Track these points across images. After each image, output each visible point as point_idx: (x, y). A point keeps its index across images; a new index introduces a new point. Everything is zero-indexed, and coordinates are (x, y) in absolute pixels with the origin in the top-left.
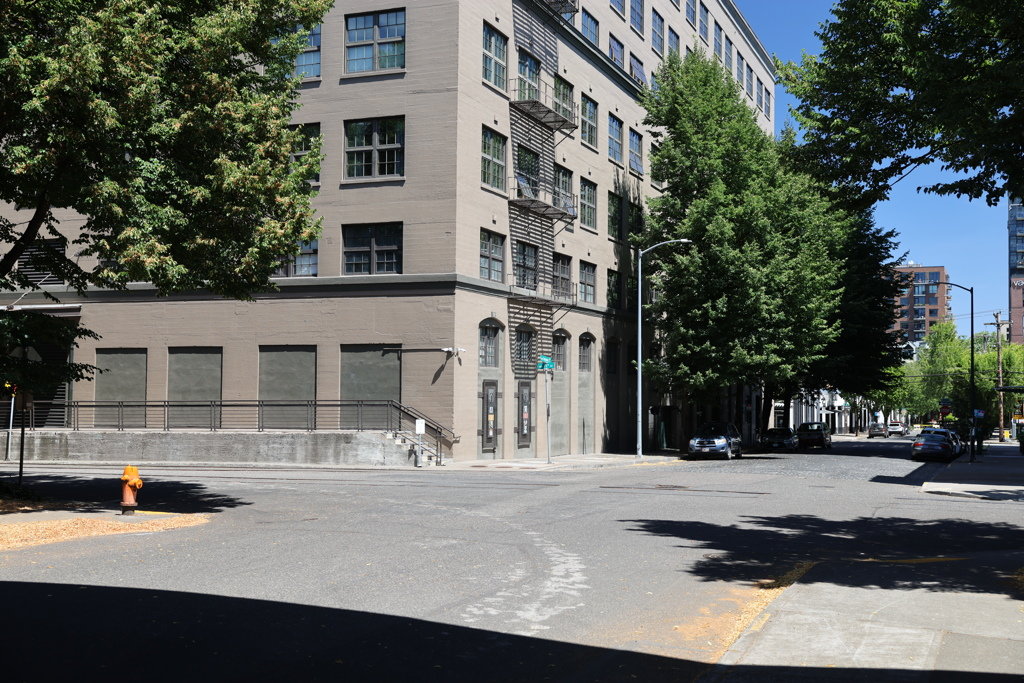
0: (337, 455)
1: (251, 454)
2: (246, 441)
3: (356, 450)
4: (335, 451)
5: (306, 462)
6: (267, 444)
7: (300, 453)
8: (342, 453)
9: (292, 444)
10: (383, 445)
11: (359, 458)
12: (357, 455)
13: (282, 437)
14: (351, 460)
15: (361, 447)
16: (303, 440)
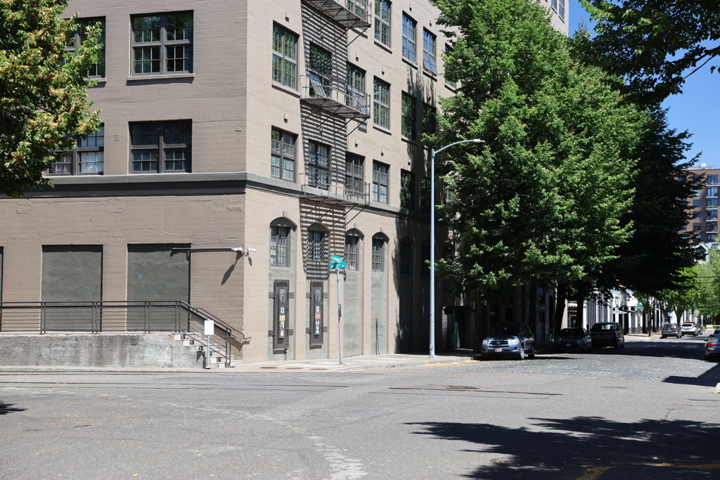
0: (122, 357)
1: (32, 358)
2: (26, 344)
3: (143, 352)
4: (120, 353)
5: (91, 365)
6: (50, 346)
7: (84, 355)
8: (128, 356)
9: (76, 346)
10: (171, 347)
11: (146, 361)
12: (144, 357)
13: (65, 339)
14: (137, 362)
15: (147, 349)
16: (87, 342)
